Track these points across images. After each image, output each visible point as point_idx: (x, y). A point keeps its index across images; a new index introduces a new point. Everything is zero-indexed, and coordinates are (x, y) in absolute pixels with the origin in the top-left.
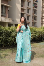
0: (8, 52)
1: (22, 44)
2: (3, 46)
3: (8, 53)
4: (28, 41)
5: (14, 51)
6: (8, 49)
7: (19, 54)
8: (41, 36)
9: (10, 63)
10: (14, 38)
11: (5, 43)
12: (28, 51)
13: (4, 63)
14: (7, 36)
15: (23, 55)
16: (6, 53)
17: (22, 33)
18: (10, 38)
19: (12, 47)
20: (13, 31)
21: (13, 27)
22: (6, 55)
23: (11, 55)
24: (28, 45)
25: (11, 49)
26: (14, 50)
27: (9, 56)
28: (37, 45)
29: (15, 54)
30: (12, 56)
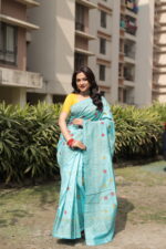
0: (25, 203)
1: (80, 169)
2: (8, 179)
3: (24, 207)
4: (104, 158)
5: (49, 199)
6: (27, 190)
7: (69, 209)
8: (153, 139)
9: (33, 246)
10: (50, 146)
11: (13, 167)
12: (106, 198)
13: (9, 244)
14: (23, 138)
15: (86, 210)
16: (16, 207)
17: (80, 127)
18: (33, 149)
19: (40, 183)
20: (44, 121)
21: (46, 106)
22: (17, 214)
23: (38, 212)
24: (103, 174)
25: (36, 190)
26: (48, 193)
27: (32, 216)
28: (137, 175)
29: (51, 208)
30: (40, 217)
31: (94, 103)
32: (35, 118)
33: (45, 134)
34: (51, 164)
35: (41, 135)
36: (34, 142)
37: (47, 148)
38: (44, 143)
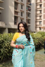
31: (27, 37)
32: (2, 39)
33: (6, 45)
34: (8, 54)
35: (5, 45)
36: (2, 48)
37: (7, 49)
38: (6, 48)
